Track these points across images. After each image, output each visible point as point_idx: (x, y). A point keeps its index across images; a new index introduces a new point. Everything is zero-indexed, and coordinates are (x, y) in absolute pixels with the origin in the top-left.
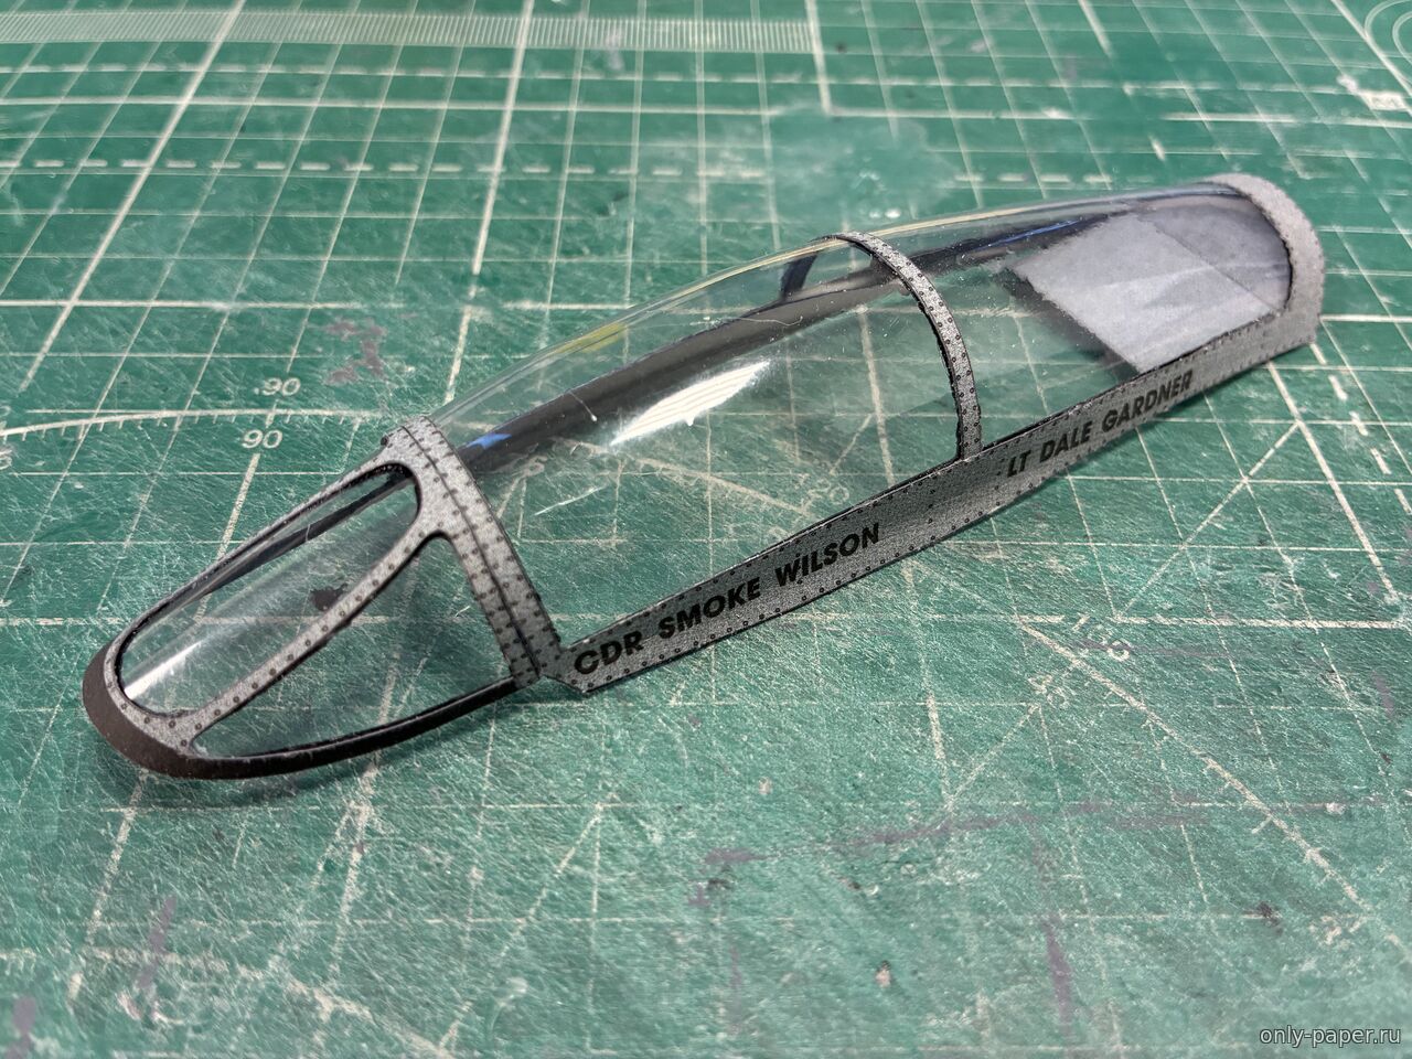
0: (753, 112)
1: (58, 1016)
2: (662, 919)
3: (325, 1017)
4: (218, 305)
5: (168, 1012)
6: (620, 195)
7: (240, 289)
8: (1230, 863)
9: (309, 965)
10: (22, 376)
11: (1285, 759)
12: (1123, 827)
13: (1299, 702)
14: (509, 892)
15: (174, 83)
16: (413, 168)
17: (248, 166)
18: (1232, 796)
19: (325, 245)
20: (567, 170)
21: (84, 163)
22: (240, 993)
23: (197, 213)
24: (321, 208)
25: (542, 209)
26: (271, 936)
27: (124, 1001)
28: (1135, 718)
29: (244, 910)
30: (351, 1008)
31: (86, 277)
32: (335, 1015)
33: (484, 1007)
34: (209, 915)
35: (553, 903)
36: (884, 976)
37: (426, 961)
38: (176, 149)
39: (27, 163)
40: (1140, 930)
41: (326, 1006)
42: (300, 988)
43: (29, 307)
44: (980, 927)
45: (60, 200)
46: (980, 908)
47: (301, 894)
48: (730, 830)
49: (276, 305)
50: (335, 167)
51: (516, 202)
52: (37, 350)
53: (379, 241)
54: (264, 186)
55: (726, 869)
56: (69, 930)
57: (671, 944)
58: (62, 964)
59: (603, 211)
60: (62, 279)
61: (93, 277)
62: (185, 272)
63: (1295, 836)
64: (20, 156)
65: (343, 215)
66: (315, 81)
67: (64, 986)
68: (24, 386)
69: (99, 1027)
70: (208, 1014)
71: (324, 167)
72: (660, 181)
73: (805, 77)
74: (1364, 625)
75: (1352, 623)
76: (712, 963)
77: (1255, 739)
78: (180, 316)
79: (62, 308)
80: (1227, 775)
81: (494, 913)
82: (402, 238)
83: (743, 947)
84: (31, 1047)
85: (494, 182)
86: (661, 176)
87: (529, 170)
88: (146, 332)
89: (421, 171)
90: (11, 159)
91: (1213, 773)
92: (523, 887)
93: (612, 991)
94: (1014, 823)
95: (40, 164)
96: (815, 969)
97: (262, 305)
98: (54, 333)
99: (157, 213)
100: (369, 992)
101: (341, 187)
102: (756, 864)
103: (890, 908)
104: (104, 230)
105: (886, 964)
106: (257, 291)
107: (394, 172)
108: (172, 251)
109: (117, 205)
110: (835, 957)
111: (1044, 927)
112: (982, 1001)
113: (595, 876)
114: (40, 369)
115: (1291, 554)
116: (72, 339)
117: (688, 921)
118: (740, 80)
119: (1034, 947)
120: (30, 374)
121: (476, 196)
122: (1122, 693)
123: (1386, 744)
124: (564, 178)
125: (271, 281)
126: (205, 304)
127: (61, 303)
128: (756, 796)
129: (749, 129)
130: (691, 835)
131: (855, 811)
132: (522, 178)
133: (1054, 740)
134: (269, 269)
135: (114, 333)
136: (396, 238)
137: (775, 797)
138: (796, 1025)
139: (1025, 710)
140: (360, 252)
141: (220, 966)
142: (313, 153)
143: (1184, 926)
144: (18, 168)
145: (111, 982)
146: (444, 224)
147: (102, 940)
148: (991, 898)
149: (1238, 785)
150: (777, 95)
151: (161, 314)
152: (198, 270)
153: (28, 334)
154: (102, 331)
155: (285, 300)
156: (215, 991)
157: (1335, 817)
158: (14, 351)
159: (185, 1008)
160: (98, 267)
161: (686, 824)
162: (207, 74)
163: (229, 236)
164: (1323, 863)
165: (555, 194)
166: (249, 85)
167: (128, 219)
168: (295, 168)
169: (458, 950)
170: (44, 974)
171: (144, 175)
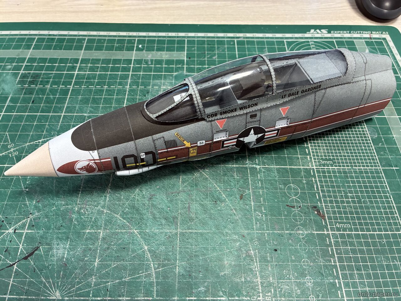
0: (172, 74)
1: (74, 213)
2: (144, 202)
3: (105, 212)
4: (85, 115)
5: (87, 212)
6: (148, 93)
7: (88, 112)
8: (213, 196)
9: (103, 207)
10: (58, 127)
11: (224, 184)
12: (201, 192)
13: (229, 176)
14: (126, 199)
15: (73, 68)
16: (114, 87)
17: (88, 87)
18: (216, 188)
19: (101, 103)
20: (140, 87)
21: (61, 86)
22: (95, 210)
23: (80, 97)
24: (100, 96)
25: (135, 95)
26: (99, 204)
27: (82, 211)
28: (207, 178)
29: (95, 201)
30: (108, 211)
31: (65, 109)
32: (106, 212)
33: (123, 212)
34: (91, 202)
35: (131, 200)
36: (169, 209)
37: (116, 207)
38: (76, 83)
39: (51, 86)
40: (200, 204)
41: (105, 211)
42: (102, 209)
43: (57, 115)
44: (181, 203)
45: (58, 94)
46: (182, 201)
47: (102, 199)
48: (153, 192)
49: (94, 114)
50: (102, 87)
51: (131, 94)
52: (59, 123)
53: (109, 102)
54: (90, 91)
55: (152, 196)
56: (75, 203)
57: (145, 205)
58: (75, 207)
59: (145, 96)
60: (61, 109)
61: (66, 109)
62: (79, 108)
63: (222, 193)
64: (50, 84)
65: (103, 97)
66: (98, 68)
67: (75, 209)
68: (58, 129)
69: (80, 213)
70: (92, 212)
71: (100, 87)
72: (155, 89)
73: (182, 65)
74: (242, 166)
75: (240, 166)
76: (149, 207)
77: (221, 181)
78: (80, 116)
79: (62, 115)
80: (216, 186)
81: (124, 202)
82: (113, 101)
83: (153, 205)
84: (72, 216)
85: (128, 90)
86: (155, 88)
87: (133, 87)
88: (75, 119)
89: (116, 88)
90: (48, 85)
91: (215, 185)
92: (128, 199)
93: (137, 210)
94: (188, 191)
95: (53, 86)
96: (161, 208)
97: (92, 114)
98: (61, 120)
99: (74, 97)
100: (110, 210)
101: (103, 91)
102: (156, 196)
103: (171, 201)
104: (66, 100)
105: (169, 207)
106: (91, 112)
107: (111, 88)
108: (77, 104)
109: (68, 95)
110: (163, 207)
111: (189, 203)
112: (179, 211)
113: (136, 197)
114: (60, 126)
115: (235, 156)
116: (64, 121)
117: (147, 202)
118: (171, 66)
119: (187, 205)
120: (59, 127)
121: (125, 93)
122: (206, 175)
123: (238, 182)
124: (139, 89)
125: (93, 110)
126: (83, 114)
127: (62, 114)
128: (157, 188)
129: (171, 78)
130: (148, 193)
131: (169, 190)
132: (132, 89)
133: (195, 181)
134: (92, 107)
135: (70, 120)
136: (112, 101)
137: (159, 188)
138: (158, 214)
139: (193, 177)
140: (106, 104)
141: (93, 207)
142: (98, 84)
143: (205, 203)
144: (50, 87)
145: (81, 209)
146: (120, 98)
147: (79, 204)
148: (183, 200)
149: (217, 187)
150: (177, 70)
151: (77, 116)
152: (81, 108)
153: (57, 120)
154: (68, 120)
155: (95, 113)
156: (93, 210)
157: (228, 191)
158: (56, 123)
159: (89, 211)
160: (66, 107)
161: (148, 191)
162: (79, 66)
163: (85, 101)
164: (225, 196)
165: (137, 92)
166: (87, 69)
167: (70, 98)
168: (95, 87)
169: (120, 206)
170: (72, 208)
171: (71, 88)
